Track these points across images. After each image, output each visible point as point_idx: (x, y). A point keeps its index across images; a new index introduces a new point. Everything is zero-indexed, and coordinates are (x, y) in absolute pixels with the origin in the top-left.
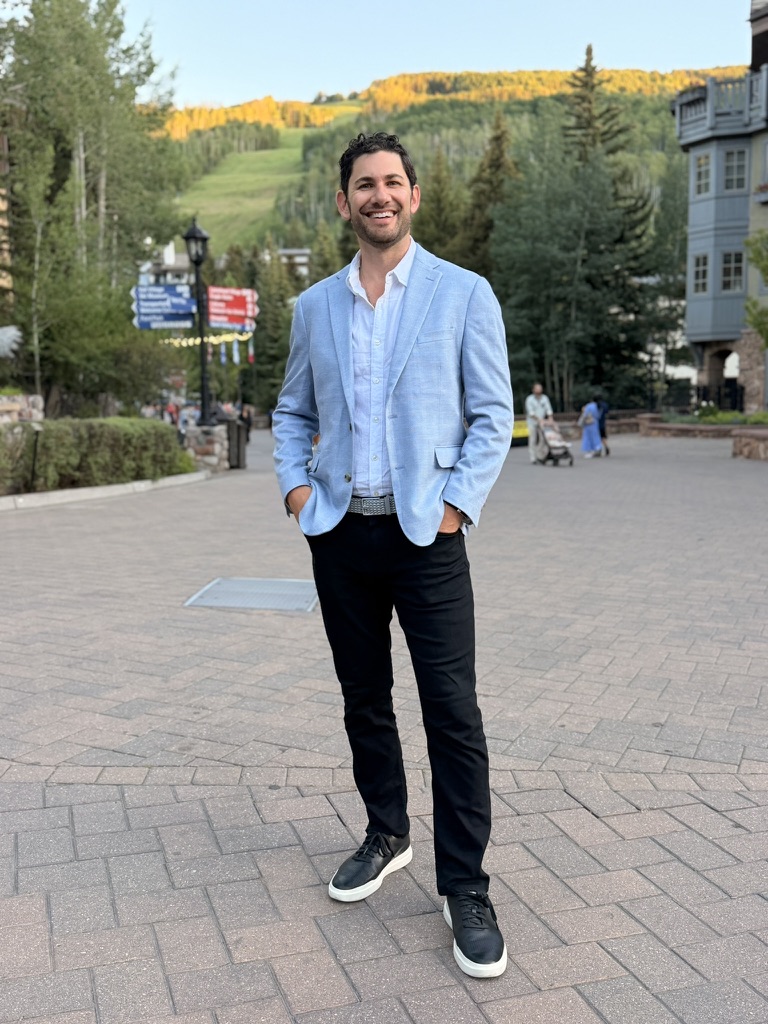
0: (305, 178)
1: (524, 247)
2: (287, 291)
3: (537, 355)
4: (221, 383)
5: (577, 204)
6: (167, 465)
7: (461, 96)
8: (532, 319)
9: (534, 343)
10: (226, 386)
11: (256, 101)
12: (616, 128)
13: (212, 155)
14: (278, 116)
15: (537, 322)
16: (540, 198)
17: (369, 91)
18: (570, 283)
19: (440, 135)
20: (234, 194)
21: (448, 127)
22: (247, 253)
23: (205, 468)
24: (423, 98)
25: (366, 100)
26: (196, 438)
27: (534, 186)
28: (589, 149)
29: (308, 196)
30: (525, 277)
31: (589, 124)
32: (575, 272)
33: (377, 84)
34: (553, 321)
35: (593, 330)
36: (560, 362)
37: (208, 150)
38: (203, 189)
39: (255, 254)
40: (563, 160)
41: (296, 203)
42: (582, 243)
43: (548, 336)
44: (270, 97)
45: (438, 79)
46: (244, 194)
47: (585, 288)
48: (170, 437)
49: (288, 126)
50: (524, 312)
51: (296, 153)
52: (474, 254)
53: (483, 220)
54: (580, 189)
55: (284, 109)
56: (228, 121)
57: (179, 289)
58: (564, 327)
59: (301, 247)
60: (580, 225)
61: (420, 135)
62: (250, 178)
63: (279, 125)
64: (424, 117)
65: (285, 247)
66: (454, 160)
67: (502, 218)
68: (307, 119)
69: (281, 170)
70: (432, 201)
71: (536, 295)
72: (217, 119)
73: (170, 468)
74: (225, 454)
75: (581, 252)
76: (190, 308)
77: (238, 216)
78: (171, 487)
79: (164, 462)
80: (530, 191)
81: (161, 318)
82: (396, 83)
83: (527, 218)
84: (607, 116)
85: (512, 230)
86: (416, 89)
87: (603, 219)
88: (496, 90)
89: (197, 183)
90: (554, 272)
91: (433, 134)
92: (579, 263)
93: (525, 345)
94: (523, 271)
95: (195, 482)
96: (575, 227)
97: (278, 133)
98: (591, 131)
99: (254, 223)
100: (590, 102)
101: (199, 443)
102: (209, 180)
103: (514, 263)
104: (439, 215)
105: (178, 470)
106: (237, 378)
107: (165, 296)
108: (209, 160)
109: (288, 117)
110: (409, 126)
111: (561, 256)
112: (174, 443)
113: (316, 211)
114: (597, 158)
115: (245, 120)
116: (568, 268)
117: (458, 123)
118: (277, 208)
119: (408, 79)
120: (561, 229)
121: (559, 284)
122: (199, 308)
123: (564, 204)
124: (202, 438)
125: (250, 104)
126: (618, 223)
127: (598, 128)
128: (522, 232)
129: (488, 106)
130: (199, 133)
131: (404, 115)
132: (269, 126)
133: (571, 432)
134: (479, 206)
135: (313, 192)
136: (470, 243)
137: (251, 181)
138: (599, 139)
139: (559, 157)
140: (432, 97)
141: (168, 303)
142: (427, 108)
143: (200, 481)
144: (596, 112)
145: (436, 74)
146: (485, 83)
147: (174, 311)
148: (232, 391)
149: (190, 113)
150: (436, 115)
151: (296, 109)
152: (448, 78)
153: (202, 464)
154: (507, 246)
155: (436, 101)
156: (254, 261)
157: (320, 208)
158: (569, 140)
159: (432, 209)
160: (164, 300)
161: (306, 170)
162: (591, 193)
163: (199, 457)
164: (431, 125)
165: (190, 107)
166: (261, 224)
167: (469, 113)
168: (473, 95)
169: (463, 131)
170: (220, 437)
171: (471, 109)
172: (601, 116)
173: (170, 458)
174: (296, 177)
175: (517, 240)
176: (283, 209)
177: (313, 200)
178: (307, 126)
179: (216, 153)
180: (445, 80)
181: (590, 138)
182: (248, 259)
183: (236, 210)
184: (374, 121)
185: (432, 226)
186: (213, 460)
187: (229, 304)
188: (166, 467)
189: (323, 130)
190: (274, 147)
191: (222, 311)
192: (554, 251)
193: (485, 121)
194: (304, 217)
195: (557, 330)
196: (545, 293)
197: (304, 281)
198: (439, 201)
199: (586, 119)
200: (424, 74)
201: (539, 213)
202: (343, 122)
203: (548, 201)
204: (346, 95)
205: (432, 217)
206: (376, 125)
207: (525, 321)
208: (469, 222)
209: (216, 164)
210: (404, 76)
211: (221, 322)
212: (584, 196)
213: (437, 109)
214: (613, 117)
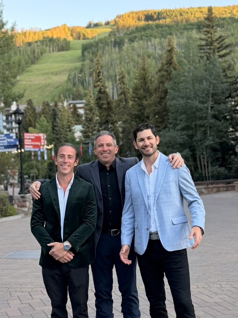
0: (82, 65)
1: (182, 102)
2: (72, 123)
3: (192, 153)
4: (38, 170)
5: (206, 81)
6: (4, 212)
7: (161, 22)
8: (188, 136)
9: (190, 147)
10: (41, 171)
11: (58, 27)
12: (224, 45)
13: (36, 54)
14: (69, 34)
15: (191, 137)
16: (189, 79)
17: (115, 20)
18: (206, 118)
19: (151, 41)
20: (47, 74)
21: (155, 38)
22: (52, 104)
23: (22, 213)
24: (143, 23)
25: (114, 25)
26: (18, 200)
27: (186, 74)
28: (212, 56)
29: (85, 74)
30: (183, 116)
31: (211, 44)
32: (207, 113)
33: (119, 17)
34: (199, 136)
35: (218, 140)
36: (203, 156)
37: (34, 52)
38: (31, 72)
39: (56, 105)
40: (199, 61)
41: (78, 77)
42: (210, 99)
43: (197, 143)
44: (65, 25)
45: (150, 14)
46: (52, 73)
47: (212, 121)
48: (5, 200)
49: (75, 39)
50: (184, 133)
51: (79, 52)
52: (160, 105)
53: (164, 89)
54: (207, 75)
55: (72, 30)
56: (44, 38)
57: (11, 135)
58: (204, 139)
59: (82, 99)
60: (208, 91)
61: (141, 42)
62: (56, 65)
63: (70, 39)
64: (143, 33)
65: (73, 99)
66: (158, 54)
67: (172, 88)
68: (84, 35)
69: (71, 61)
70: (142, 79)
71: (190, 124)
72: (38, 36)
73: (5, 213)
74: (31, 206)
75: (210, 103)
76: (16, 143)
77: (49, 84)
78: (6, 221)
79: (3, 211)
80: (185, 76)
81: (3, 147)
82: (129, 16)
83: (183, 89)
84: (220, 39)
85: (177, 94)
86: (139, 19)
87: (220, 88)
88: (179, 18)
89: (28, 69)
90: (198, 113)
91: (147, 41)
92: (210, 109)
93: (186, 148)
94: (182, 113)
95: (16, 220)
96: (206, 92)
97: (69, 42)
98: (212, 47)
99: (57, 87)
100: (211, 34)
101: (19, 202)
102: (34, 67)
103: (178, 110)
104: (145, 85)
105: (9, 214)
106: (46, 167)
107: (5, 138)
108: (34, 57)
109: (74, 35)
110: (136, 37)
111: (200, 106)
112: (7, 202)
113: (89, 81)
114: (215, 60)
115: (52, 37)
116: (204, 111)
117: (160, 35)
118: (69, 79)
119: (134, 14)
120: (200, 94)
121: (201, 118)
122: (20, 143)
123: (201, 82)
124: (21, 200)
125: (55, 28)
126: (227, 90)
127: (215, 46)
128: (181, 95)
129: (175, 26)
130: (30, 44)
131: (133, 32)
132: (65, 39)
133: (204, 191)
134: (162, 82)
135: (87, 72)
136: (158, 100)
137: (56, 66)
138: (216, 50)
139: (197, 60)
140: (147, 23)
141: (6, 141)
142: (144, 29)
143: (19, 219)
144: (214, 39)
145: (149, 11)
146: (174, 15)
147: (9, 144)
148: (44, 174)
149: (24, 34)
150: (148, 32)
151: (78, 30)
152: (155, 13)
153: (21, 211)
154: (174, 102)
155: (148, 25)
156: (56, 108)
157: (91, 79)
158: (202, 51)
159: (141, 83)
160: (4, 140)
161: (84, 60)
162: (213, 77)
163: (19, 208)
164: (147, 37)
165: (25, 30)
166: (61, 88)
167: (166, 30)
168: (168, 21)
169: (163, 39)
170: (29, 199)
171: (166, 28)
172: (217, 40)
173: (5, 209)
174: (79, 64)
175: (179, 99)
176: (72, 80)
177: (87, 75)
178: (84, 39)
179: (38, 54)
180: (153, 14)
181: (212, 50)
182: (52, 108)
183: (48, 81)
184: (117, 35)
185: (142, 91)
186: (26, 209)
187: (33, 140)
188: (3, 213)
189: (92, 41)
190: (67, 50)
191: (30, 143)
192: (196, 103)
193: (174, 34)
194: (83, 84)
195: (201, 141)
196: (194, 123)
197: (81, 117)
198: (145, 79)
199: (210, 41)
200: (143, 12)
201: (189, 86)
202: (102, 37)
203: (193, 80)
204: (103, 23)
205: (141, 86)
206: (119, 37)
207: (185, 136)
208: (157, 90)
209: (38, 59)
210: (132, 13)
211: (30, 148)
212: (210, 78)
213: (149, 29)
214: (223, 40)
